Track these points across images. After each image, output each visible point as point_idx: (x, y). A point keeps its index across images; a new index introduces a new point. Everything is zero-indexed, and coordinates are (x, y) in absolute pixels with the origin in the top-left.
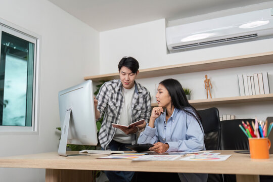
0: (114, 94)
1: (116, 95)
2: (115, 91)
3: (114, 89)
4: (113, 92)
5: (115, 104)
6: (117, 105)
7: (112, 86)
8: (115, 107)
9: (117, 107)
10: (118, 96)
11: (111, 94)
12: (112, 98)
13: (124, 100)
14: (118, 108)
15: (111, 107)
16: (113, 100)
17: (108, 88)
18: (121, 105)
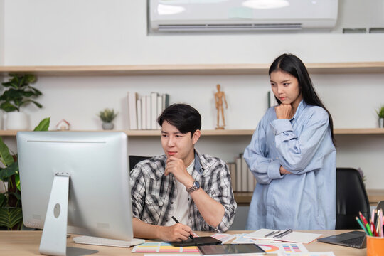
0: (155, 182)
1: (159, 183)
2: (156, 176)
3: (154, 171)
4: (153, 176)
5: (156, 201)
6: (161, 203)
7: (151, 167)
8: (156, 208)
9: (160, 207)
10: (162, 185)
11: (148, 181)
12: (151, 189)
13: (175, 193)
14: (164, 209)
15: (150, 208)
16: (153, 193)
17: (143, 170)
18: (170, 202)
